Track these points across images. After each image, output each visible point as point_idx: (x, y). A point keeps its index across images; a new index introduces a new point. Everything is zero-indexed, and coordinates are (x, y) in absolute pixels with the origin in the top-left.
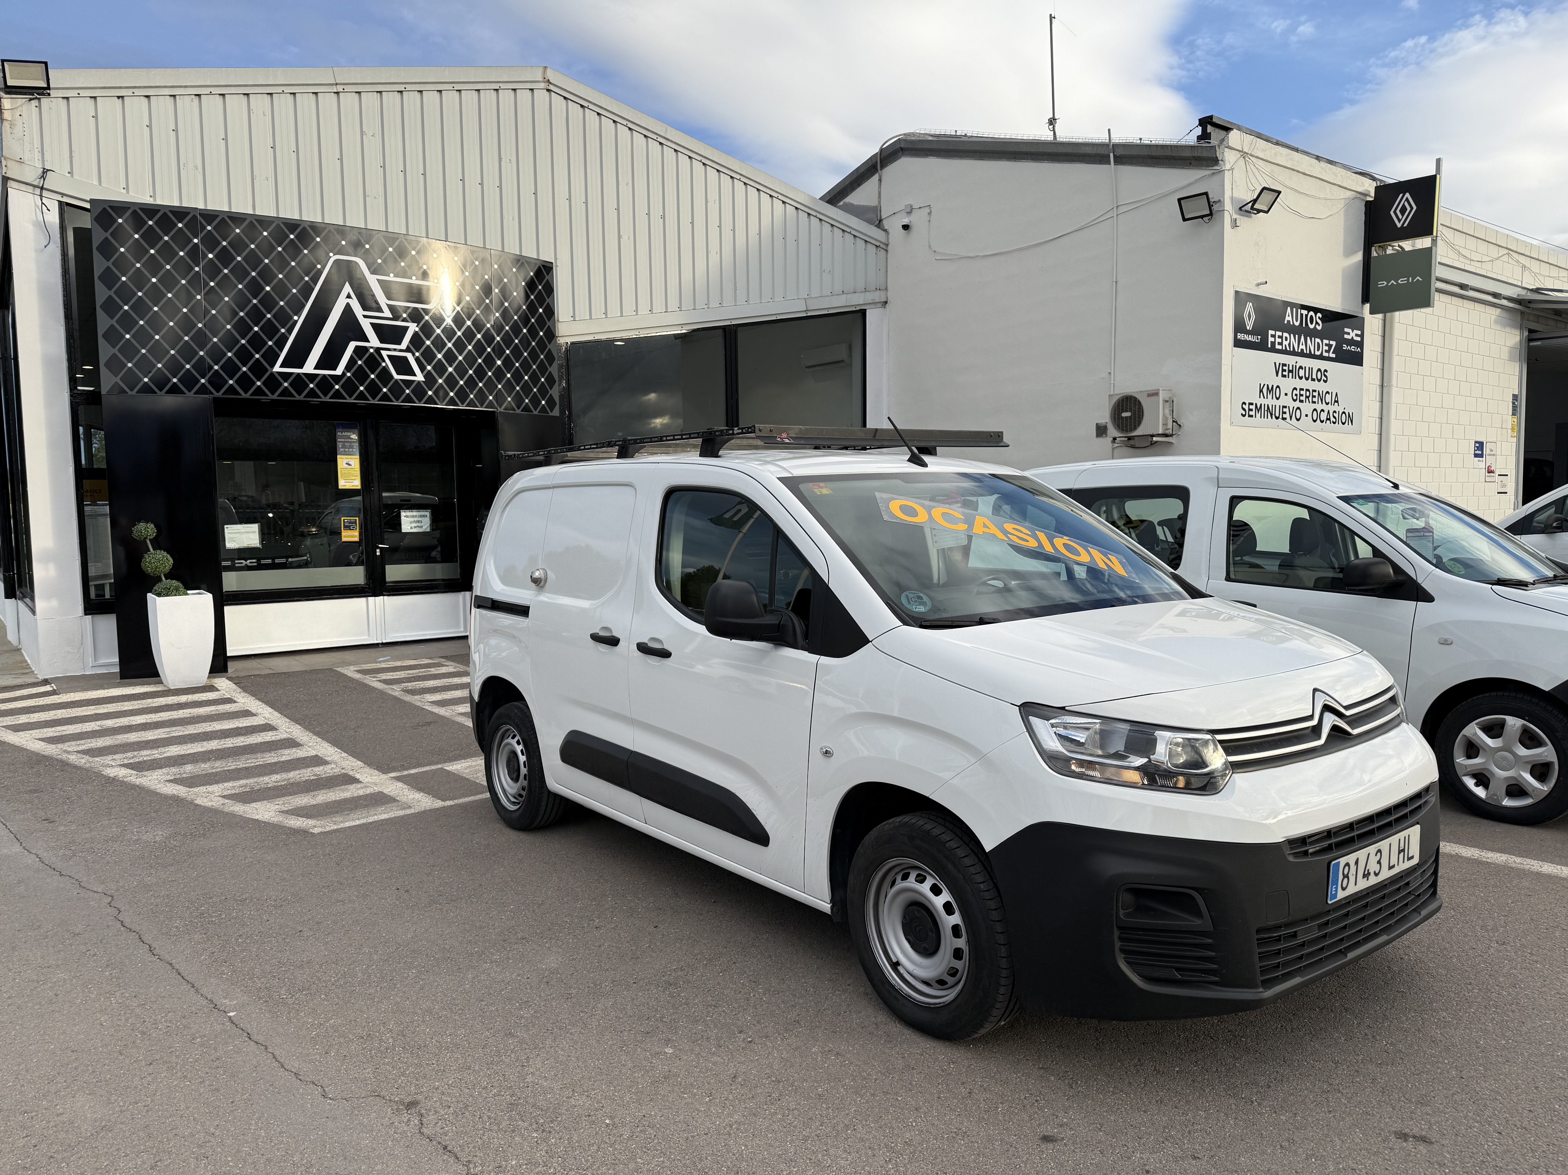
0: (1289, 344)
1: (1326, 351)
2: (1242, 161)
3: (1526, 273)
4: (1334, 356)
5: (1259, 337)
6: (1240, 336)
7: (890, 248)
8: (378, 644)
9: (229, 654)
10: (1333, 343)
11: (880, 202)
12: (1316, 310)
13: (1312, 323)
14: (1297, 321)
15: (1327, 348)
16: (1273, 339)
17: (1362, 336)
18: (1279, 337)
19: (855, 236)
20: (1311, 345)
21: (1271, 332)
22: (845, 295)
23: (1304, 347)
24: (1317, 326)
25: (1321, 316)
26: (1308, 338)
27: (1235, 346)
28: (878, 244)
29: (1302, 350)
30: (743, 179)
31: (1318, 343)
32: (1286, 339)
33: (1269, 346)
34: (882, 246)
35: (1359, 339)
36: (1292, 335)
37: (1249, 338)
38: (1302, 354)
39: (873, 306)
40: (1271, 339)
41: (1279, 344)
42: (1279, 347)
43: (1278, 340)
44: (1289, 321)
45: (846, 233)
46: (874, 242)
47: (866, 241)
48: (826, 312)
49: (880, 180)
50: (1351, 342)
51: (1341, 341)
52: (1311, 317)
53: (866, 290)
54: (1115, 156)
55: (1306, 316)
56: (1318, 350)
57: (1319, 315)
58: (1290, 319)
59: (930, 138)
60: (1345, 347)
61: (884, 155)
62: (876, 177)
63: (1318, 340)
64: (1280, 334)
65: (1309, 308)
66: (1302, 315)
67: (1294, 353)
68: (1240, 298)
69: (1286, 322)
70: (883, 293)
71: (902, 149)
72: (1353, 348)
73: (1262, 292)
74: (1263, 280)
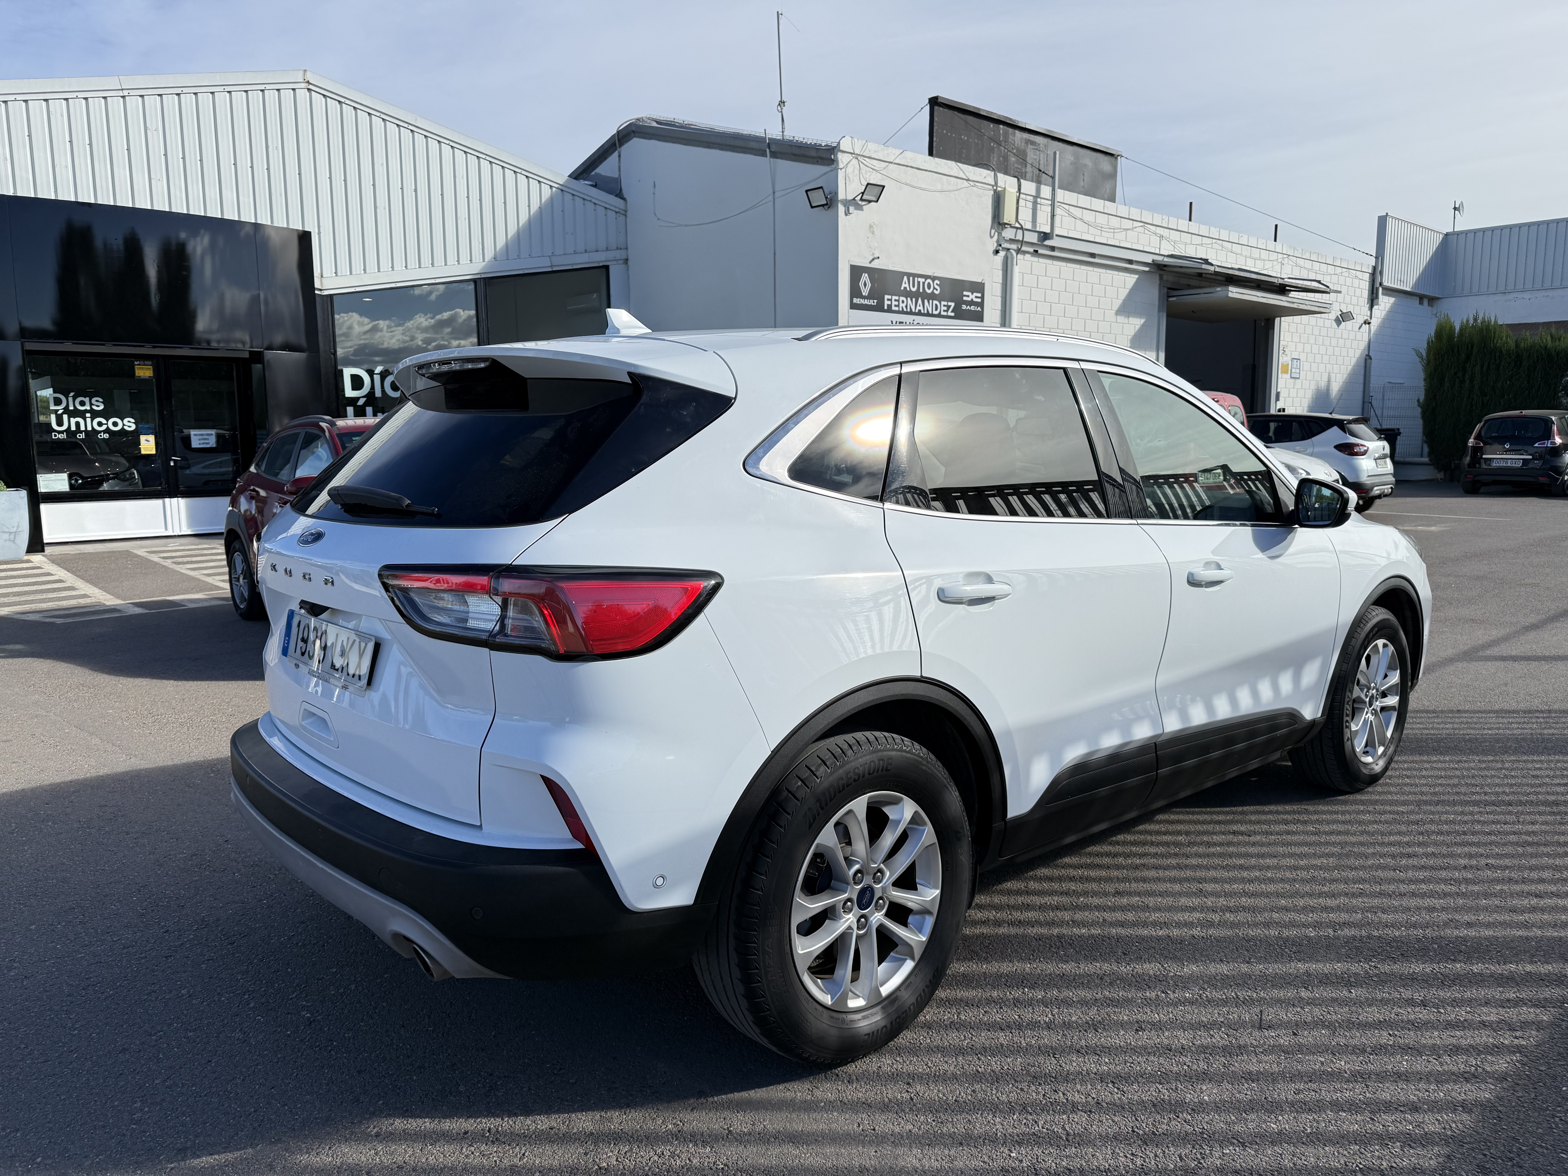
0: (906, 307)
1: (944, 311)
2: (855, 161)
3: (1164, 242)
4: (953, 314)
5: (875, 301)
6: (855, 300)
7: (628, 214)
8: (175, 536)
9: (45, 541)
10: (952, 304)
11: (620, 175)
12: (934, 279)
13: (929, 288)
14: (914, 286)
15: (945, 308)
16: (889, 303)
17: (982, 298)
18: (895, 300)
19: (595, 204)
20: (929, 306)
21: (887, 297)
22: (587, 254)
23: (921, 308)
24: (935, 291)
25: (938, 283)
26: (926, 301)
27: (851, 308)
28: (617, 210)
29: (920, 311)
30: (488, 158)
31: (936, 305)
32: (903, 302)
33: (886, 308)
34: (621, 212)
35: (979, 300)
36: (909, 299)
37: (866, 302)
38: (919, 313)
39: (615, 262)
40: (887, 303)
41: (895, 306)
42: (897, 309)
43: (894, 303)
44: (905, 288)
45: (587, 202)
46: (613, 208)
47: (606, 208)
48: (570, 267)
49: (619, 156)
50: (972, 303)
51: (959, 302)
52: (929, 284)
53: (607, 249)
54: (771, 152)
55: (924, 283)
56: (936, 309)
57: (937, 282)
58: (907, 285)
59: (654, 124)
60: (964, 307)
61: (621, 136)
62: (616, 154)
63: (935, 302)
64: (897, 298)
65: (926, 277)
66: (919, 283)
67: (911, 313)
68: (856, 272)
69: (902, 288)
70: (623, 252)
71: (634, 132)
72: (973, 308)
73: (876, 265)
74: (876, 256)
